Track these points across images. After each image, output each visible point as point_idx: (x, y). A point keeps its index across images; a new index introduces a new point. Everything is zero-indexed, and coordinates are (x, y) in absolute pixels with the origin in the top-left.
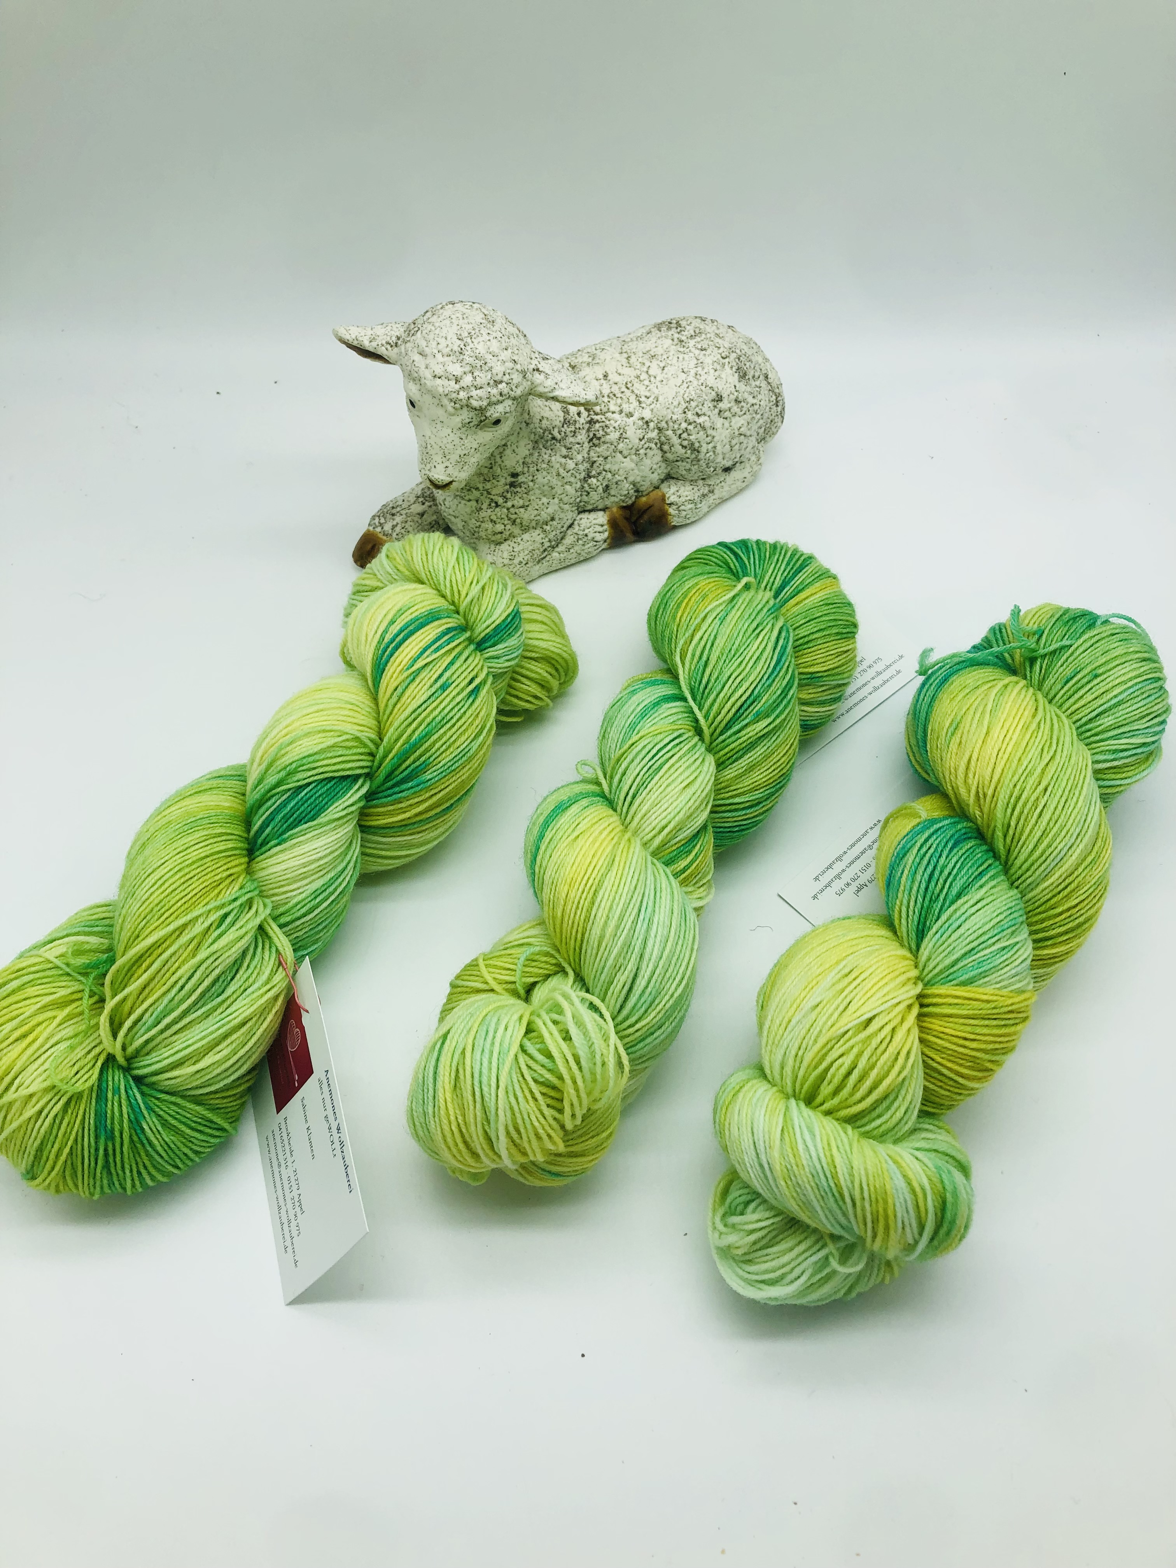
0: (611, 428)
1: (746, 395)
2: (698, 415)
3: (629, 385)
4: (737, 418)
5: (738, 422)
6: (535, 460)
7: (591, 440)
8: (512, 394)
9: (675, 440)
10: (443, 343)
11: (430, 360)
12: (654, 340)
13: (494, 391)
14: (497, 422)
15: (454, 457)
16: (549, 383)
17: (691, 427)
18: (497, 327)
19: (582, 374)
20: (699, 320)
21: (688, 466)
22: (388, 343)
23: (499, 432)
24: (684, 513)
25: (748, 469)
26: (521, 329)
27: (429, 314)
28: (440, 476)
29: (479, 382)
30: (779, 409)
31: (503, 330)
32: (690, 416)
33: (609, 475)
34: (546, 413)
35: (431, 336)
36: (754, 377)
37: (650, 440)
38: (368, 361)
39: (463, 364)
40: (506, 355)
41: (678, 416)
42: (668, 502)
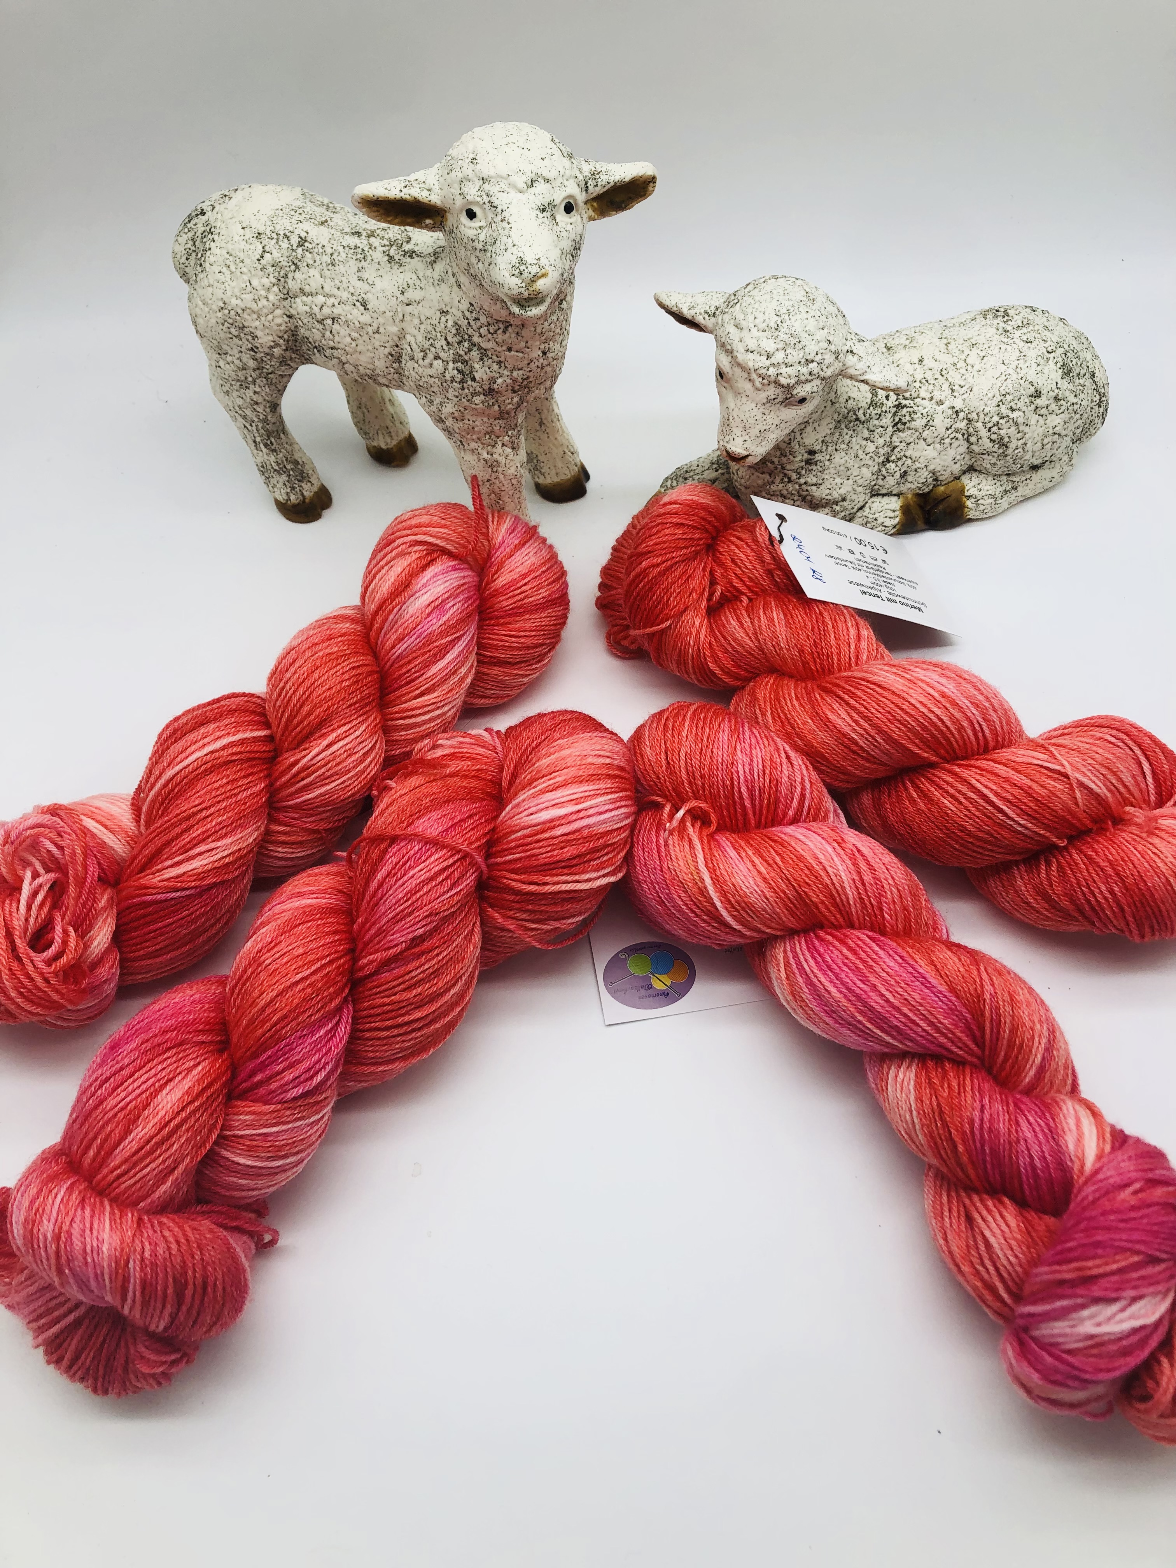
0: (919, 415)
1: (1067, 393)
2: (1012, 409)
3: (944, 373)
4: (1054, 416)
5: (1055, 420)
6: (835, 439)
7: (896, 424)
8: (822, 374)
9: (984, 433)
10: (761, 317)
11: (745, 333)
12: (977, 327)
13: (805, 370)
14: (803, 400)
15: (755, 432)
16: (861, 366)
17: (1001, 421)
18: (818, 304)
19: (897, 356)
20: (1028, 310)
21: (994, 460)
22: (706, 312)
23: (804, 410)
24: (982, 508)
25: (1058, 469)
26: (842, 308)
27: (750, 287)
28: (737, 447)
29: (790, 360)
30: (1101, 410)
31: (822, 310)
32: (1004, 410)
33: (909, 462)
34: (854, 394)
35: (749, 310)
36: (1079, 374)
37: (957, 431)
38: (684, 328)
39: (777, 341)
40: (821, 335)
41: (991, 408)
42: (967, 494)
